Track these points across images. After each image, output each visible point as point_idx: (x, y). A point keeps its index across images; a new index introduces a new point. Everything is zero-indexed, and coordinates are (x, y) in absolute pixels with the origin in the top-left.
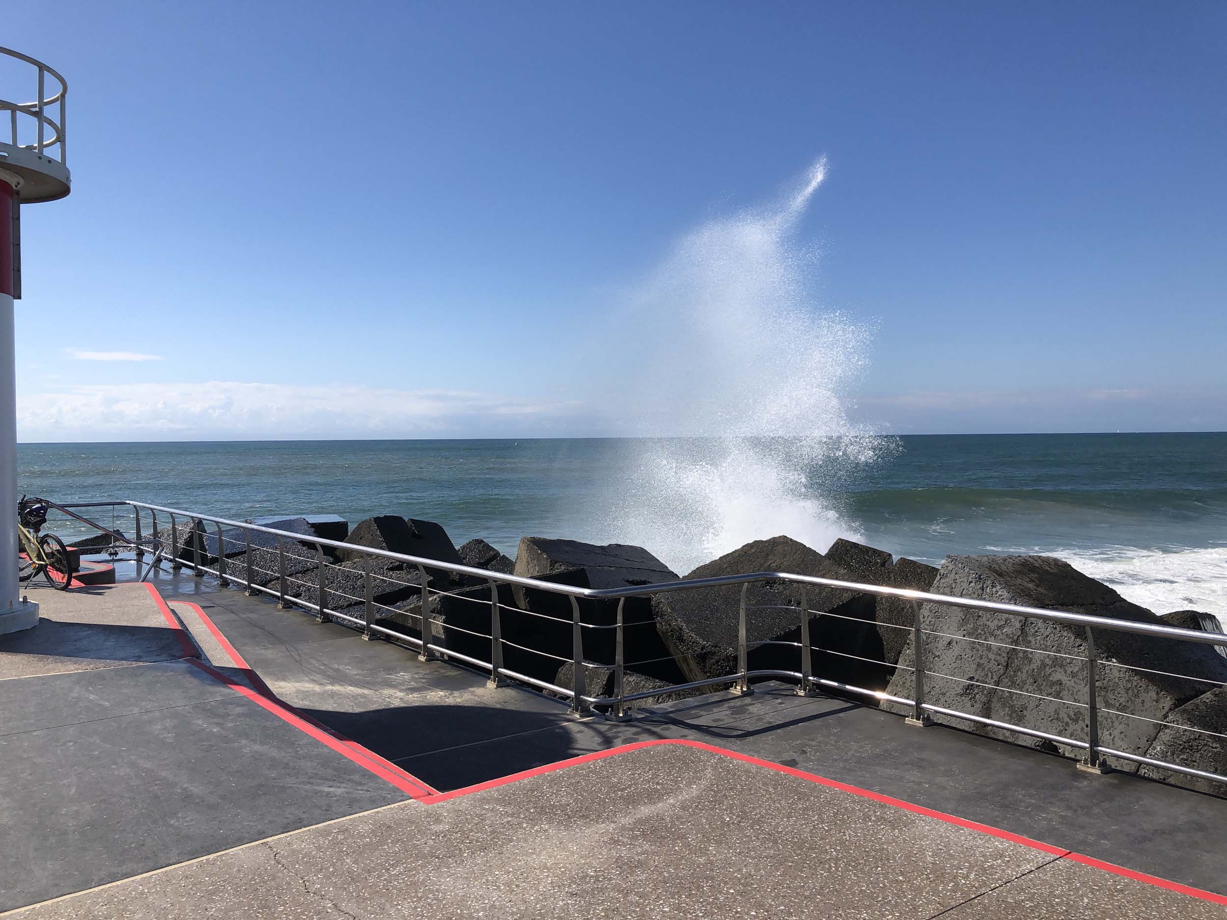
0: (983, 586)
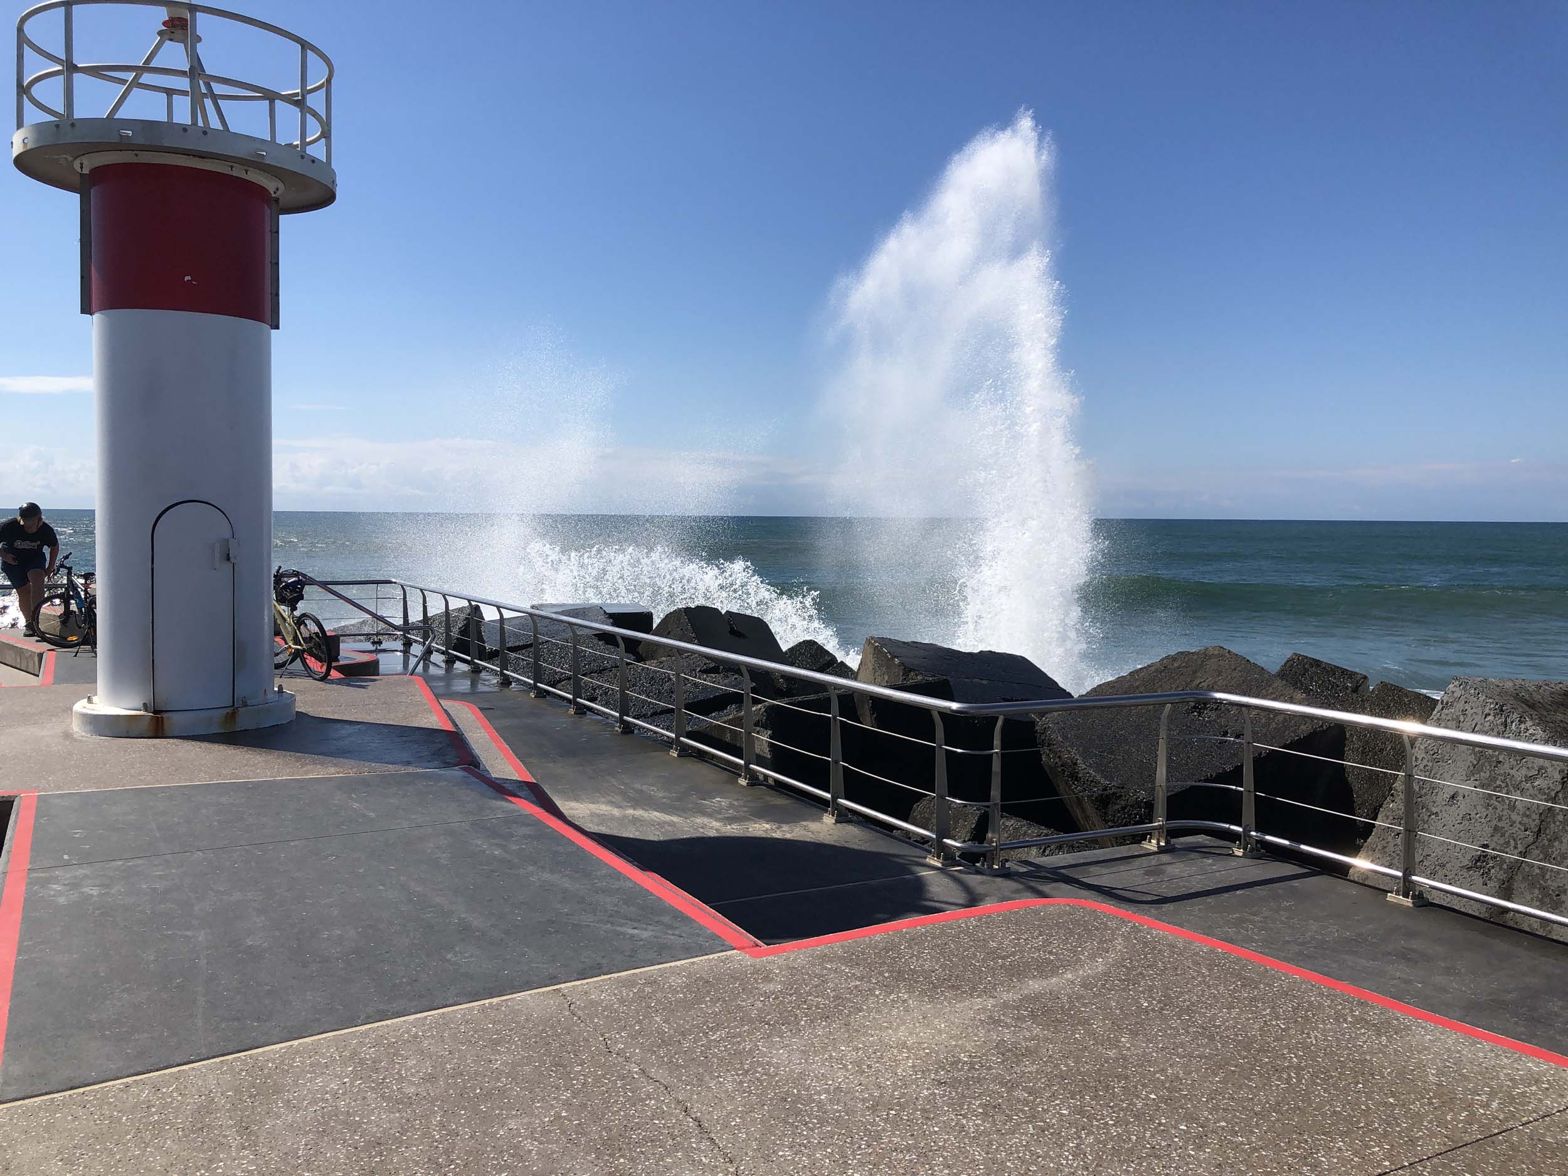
0: (1506, 721)
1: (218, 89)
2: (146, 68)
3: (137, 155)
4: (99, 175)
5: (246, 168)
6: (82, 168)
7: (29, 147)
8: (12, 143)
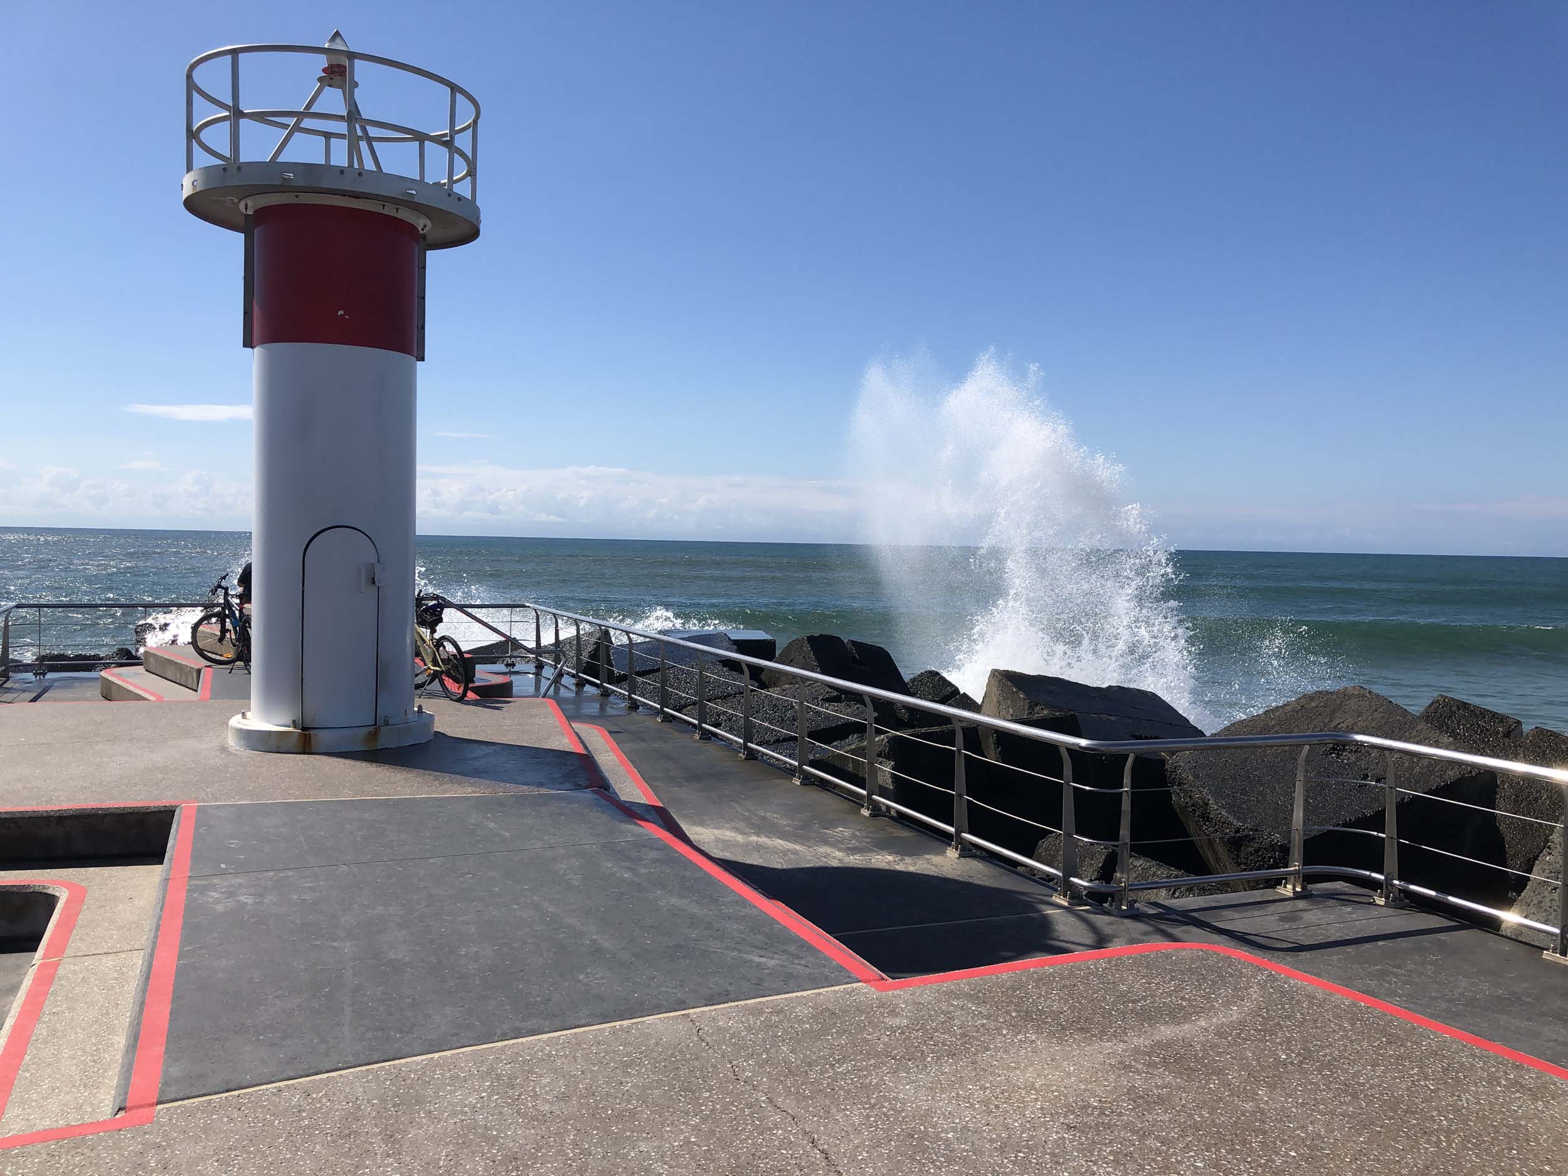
1: (373, 132)
2: (307, 114)
3: (297, 196)
4: (262, 216)
5: (398, 207)
6: (246, 209)
7: (198, 189)
8: (182, 185)
